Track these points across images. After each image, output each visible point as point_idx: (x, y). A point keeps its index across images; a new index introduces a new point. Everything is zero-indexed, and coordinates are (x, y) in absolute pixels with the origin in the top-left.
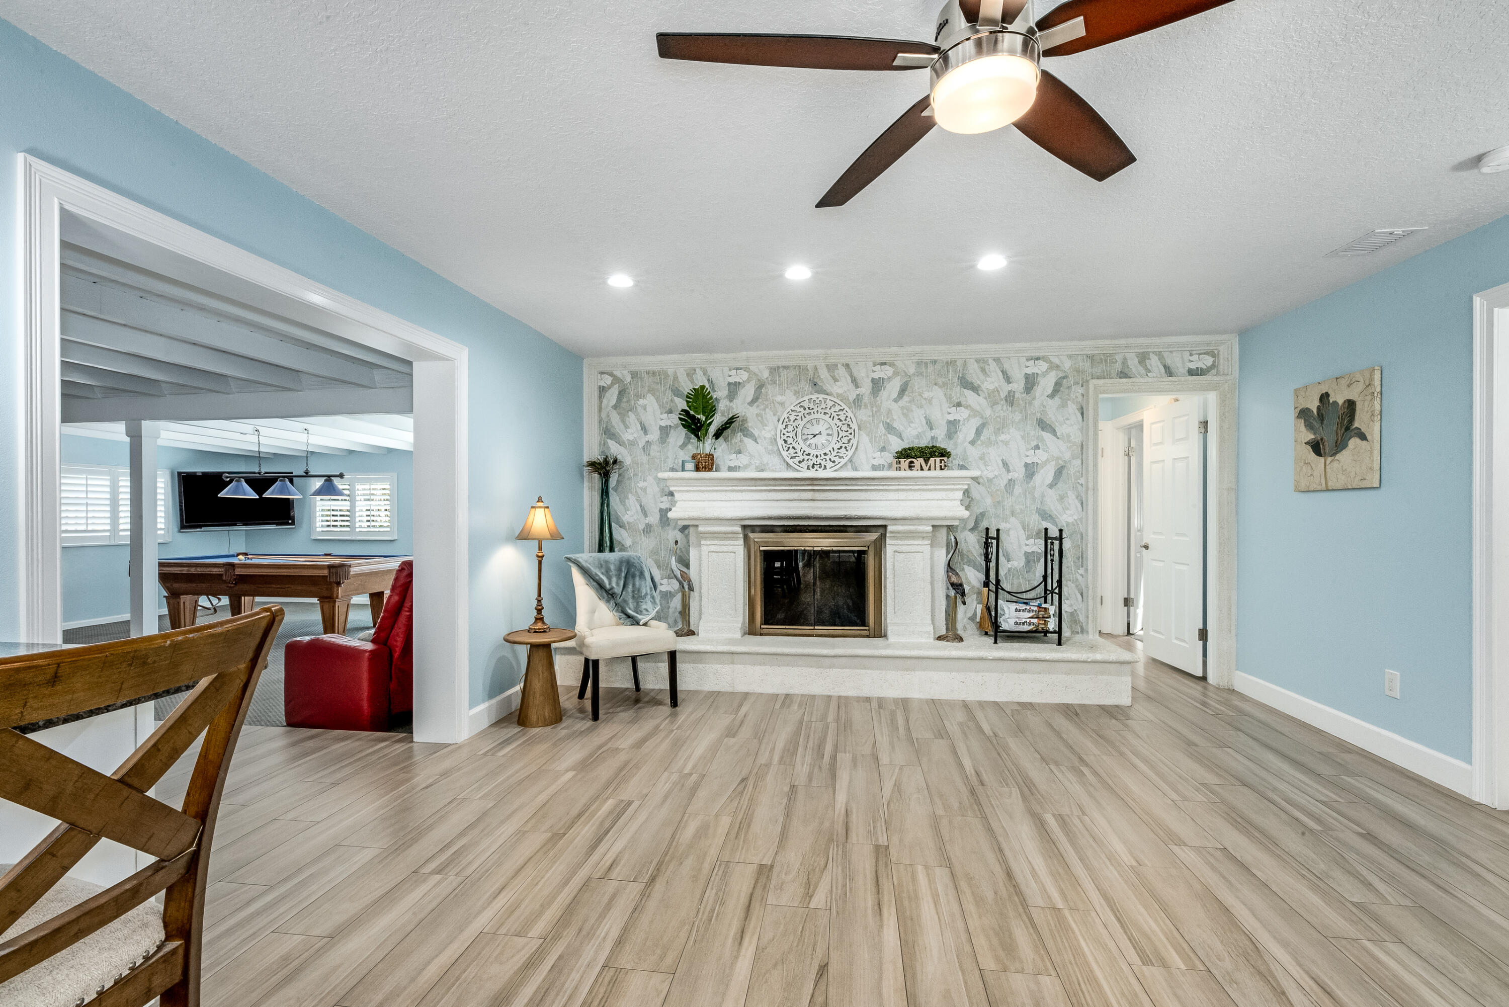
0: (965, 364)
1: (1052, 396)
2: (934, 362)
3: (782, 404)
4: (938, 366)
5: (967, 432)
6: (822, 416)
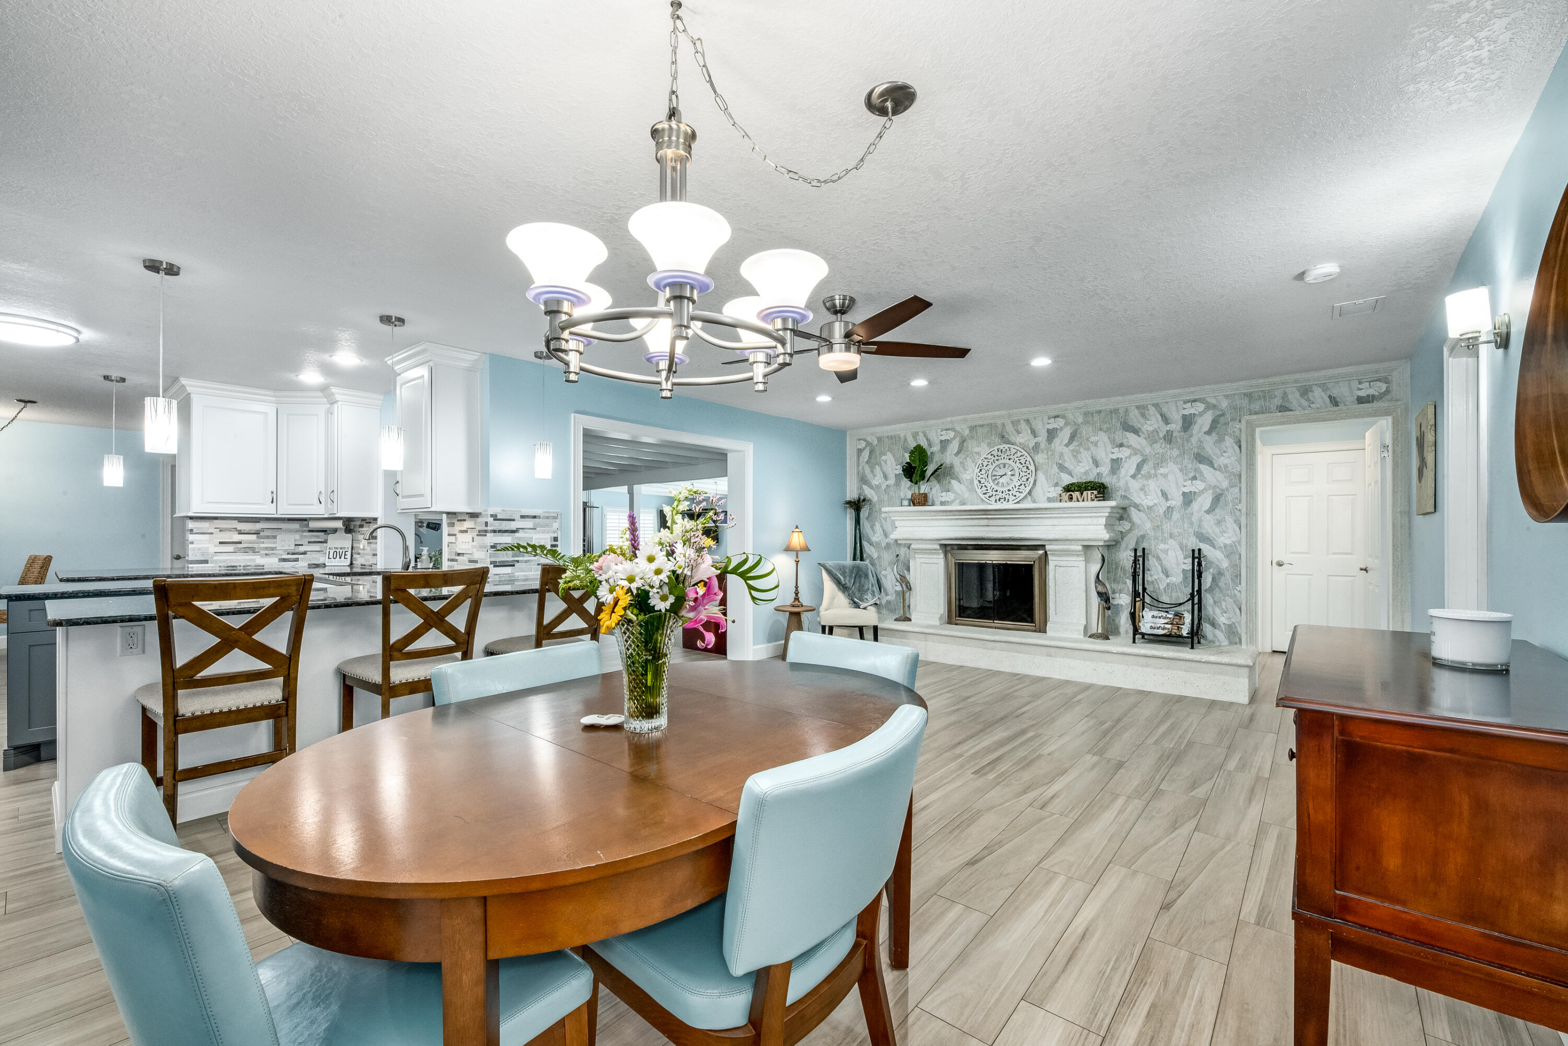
0: (1127, 411)
1: (1208, 433)
2: (1099, 412)
3: (979, 454)
4: (1103, 414)
5: (1129, 467)
6: (1007, 461)
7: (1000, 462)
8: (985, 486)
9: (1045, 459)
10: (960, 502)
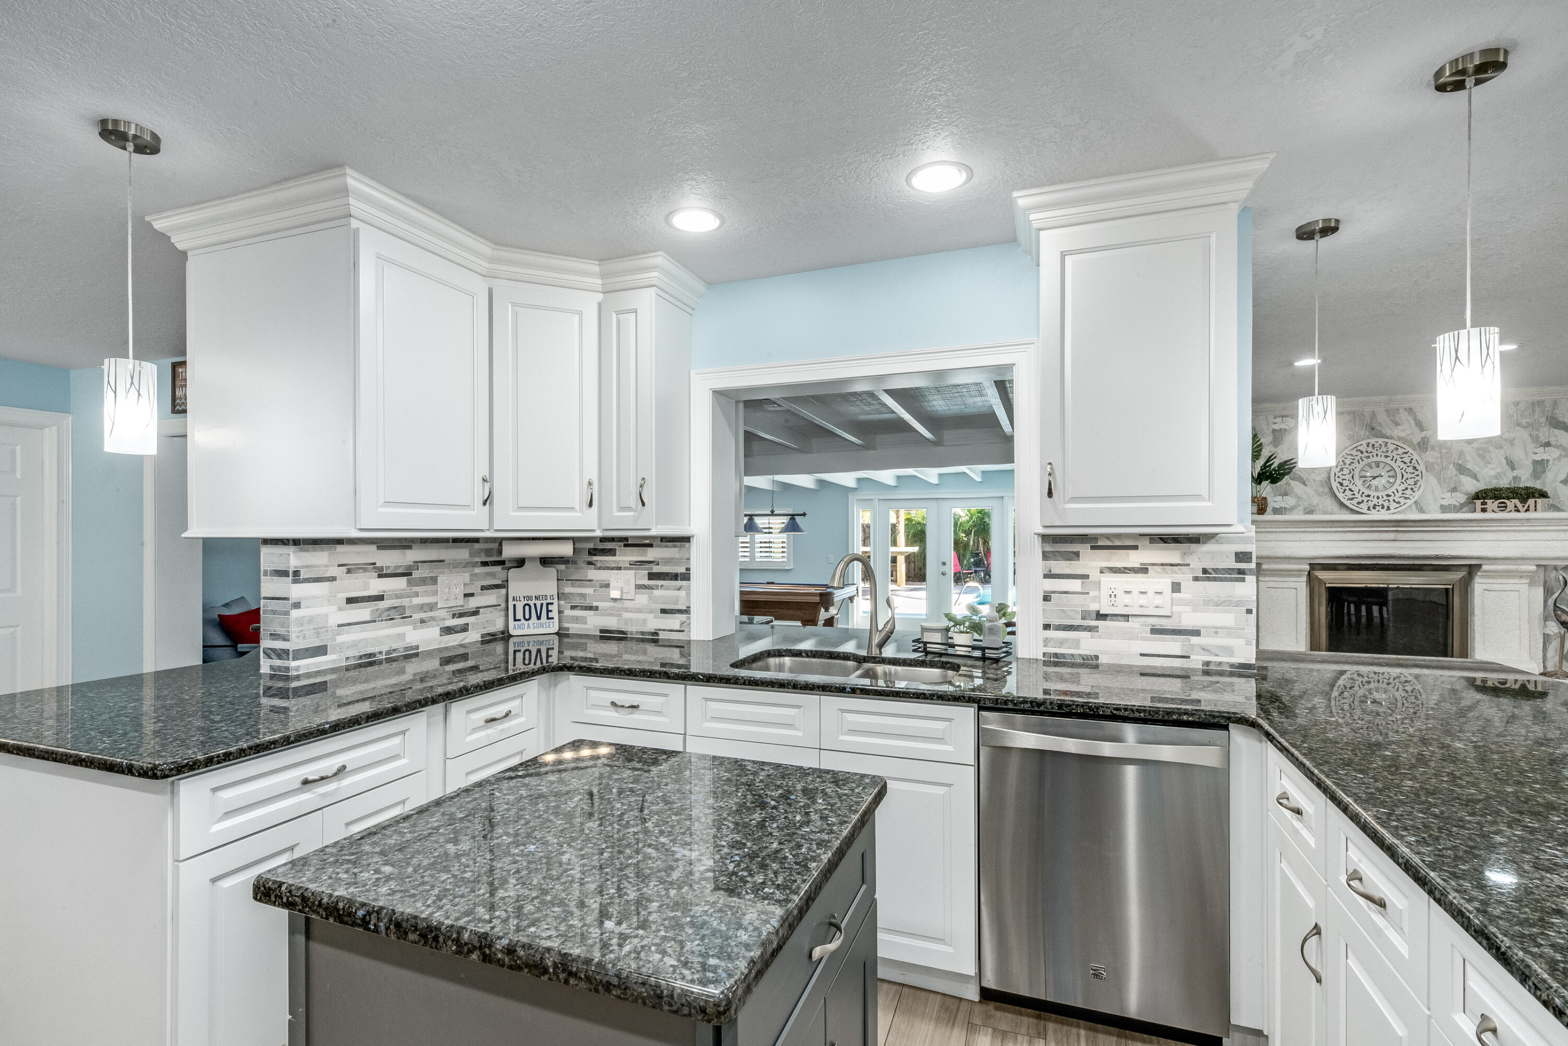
0: (1555, 404)
2: (1517, 403)
4: (1521, 407)
6: (1383, 459)
7: (1372, 459)
8: (1350, 490)
9: (1437, 458)
10: (1305, 509)
